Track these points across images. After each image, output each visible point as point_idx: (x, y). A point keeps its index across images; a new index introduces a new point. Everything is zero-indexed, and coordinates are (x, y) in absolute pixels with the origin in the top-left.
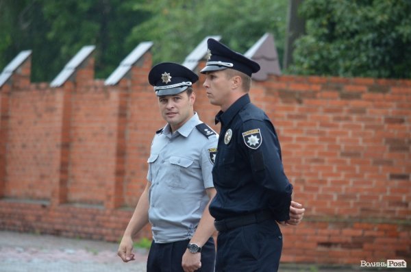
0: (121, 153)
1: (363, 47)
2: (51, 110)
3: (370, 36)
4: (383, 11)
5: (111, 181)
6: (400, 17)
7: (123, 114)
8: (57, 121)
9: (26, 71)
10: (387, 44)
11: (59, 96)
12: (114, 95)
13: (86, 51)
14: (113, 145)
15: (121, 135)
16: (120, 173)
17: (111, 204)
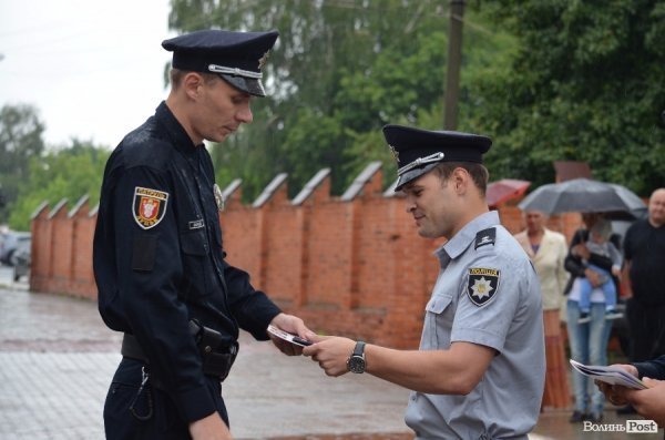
0: (305, 261)
1: (502, 170)
2: (254, 226)
3: (508, 160)
4: (518, 139)
5: (297, 282)
6: (532, 145)
7: (306, 228)
8: (258, 233)
9: (238, 196)
10: (522, 167)
11: (259, 216)
12: (300, 213)
13: (280, 178)
14: (298, 254)
15: (305, 245)
16: (304, 276)
17: (297, 302)
